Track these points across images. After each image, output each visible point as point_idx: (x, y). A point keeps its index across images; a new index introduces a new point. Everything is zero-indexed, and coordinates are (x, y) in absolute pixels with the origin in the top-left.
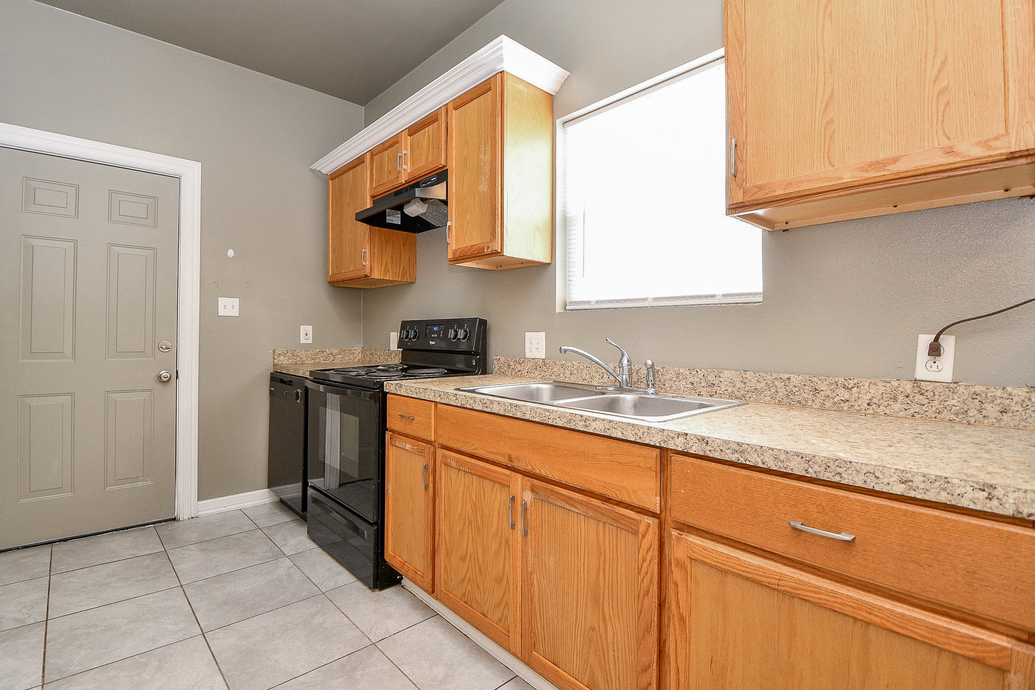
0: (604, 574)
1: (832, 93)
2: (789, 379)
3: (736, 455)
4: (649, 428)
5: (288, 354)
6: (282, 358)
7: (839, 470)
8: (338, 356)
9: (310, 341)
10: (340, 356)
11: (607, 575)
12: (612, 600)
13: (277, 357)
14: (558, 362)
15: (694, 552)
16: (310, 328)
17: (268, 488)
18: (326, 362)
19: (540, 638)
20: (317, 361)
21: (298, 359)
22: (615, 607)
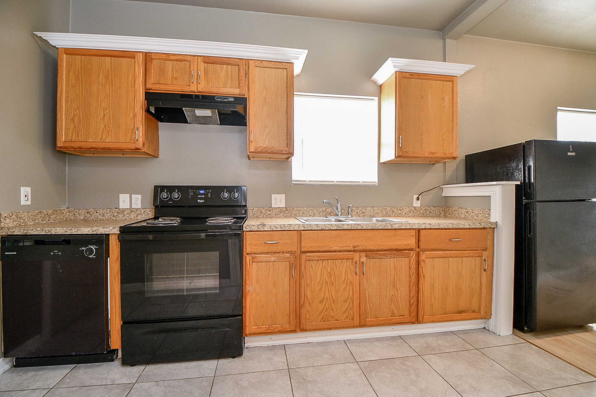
0: (397, 275)
1: (423, 131)
2: (386, 209)
3: (438, 226)
4: (414, 223)
5: (13, 216)
6: (8, 221)
7: (459, 225)
8: (52, 217)
9: (29, 203)
10: (53, 216)
11: (398, 276)
12: (400, 283)
13: (3, 219)
14: (295, 208)
15: (427, 256)
16: (29, 189)
17: (5, 357)
18: (43, 222)
19: (369, 312)
20: (37, 221)
21: (22, 221)
22: (401, 285)
